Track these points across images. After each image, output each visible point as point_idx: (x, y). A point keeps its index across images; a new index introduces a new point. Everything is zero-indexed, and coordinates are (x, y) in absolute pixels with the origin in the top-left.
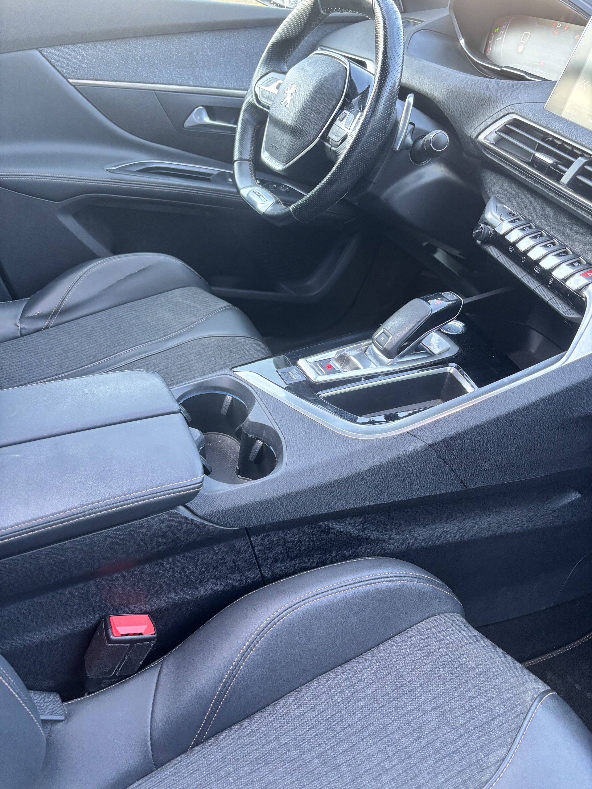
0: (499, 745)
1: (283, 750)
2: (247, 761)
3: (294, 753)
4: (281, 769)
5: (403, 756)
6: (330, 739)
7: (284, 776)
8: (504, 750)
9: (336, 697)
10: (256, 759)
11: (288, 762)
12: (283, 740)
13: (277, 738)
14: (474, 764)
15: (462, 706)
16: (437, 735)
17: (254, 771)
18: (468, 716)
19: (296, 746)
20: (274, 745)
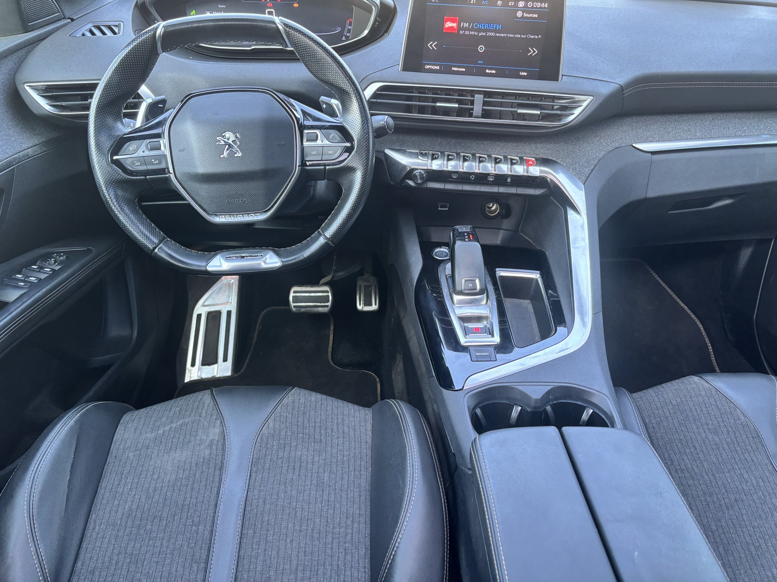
0: (735, 411)
1: (720, 530)
2: (725, 557)
3: (724, 524)
4: (733, 536)
5: (733, 461)
6: (718, 498)
7: (738, 535)
8: (737, 409)
9: (689, 483)
10: (724, 550)
11: (729, 530)
12: (714, 528)
13: (712, 532)
14: (744, 427)
15: (705, 417)
16: (723, 438)
17: (733, 554)
18: (713, 418)
19: (719, 520)
20: (716, 535)
